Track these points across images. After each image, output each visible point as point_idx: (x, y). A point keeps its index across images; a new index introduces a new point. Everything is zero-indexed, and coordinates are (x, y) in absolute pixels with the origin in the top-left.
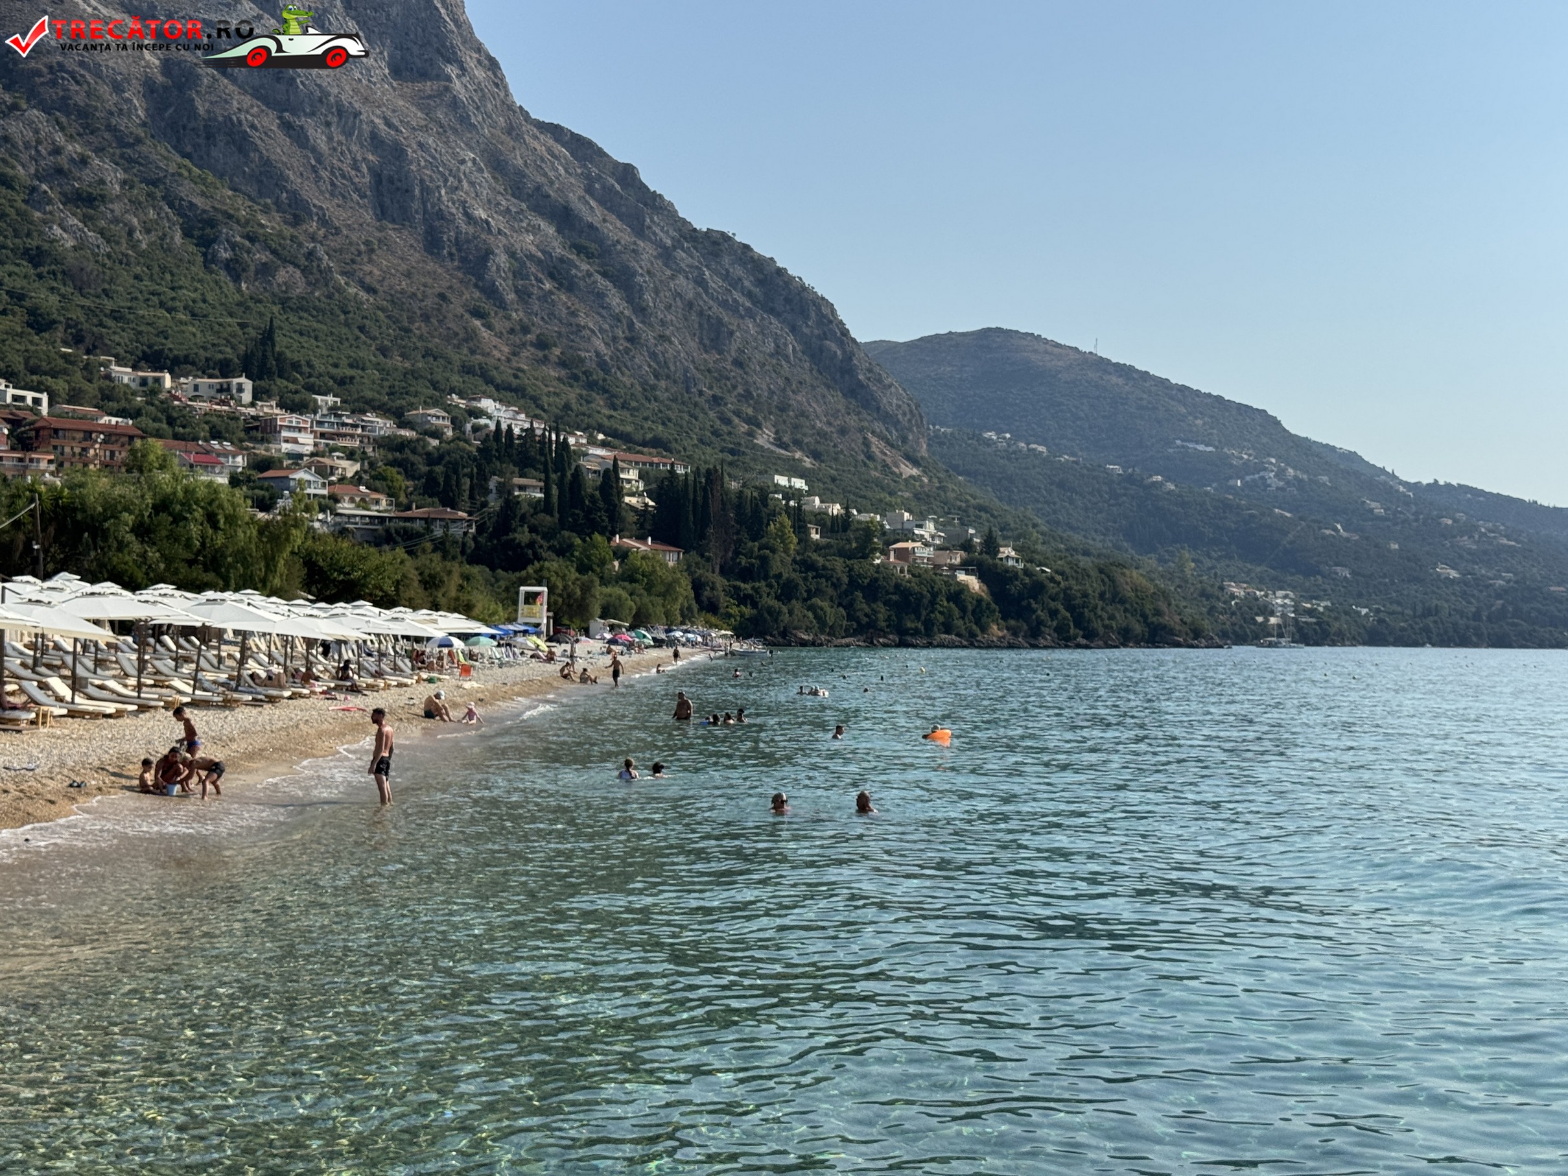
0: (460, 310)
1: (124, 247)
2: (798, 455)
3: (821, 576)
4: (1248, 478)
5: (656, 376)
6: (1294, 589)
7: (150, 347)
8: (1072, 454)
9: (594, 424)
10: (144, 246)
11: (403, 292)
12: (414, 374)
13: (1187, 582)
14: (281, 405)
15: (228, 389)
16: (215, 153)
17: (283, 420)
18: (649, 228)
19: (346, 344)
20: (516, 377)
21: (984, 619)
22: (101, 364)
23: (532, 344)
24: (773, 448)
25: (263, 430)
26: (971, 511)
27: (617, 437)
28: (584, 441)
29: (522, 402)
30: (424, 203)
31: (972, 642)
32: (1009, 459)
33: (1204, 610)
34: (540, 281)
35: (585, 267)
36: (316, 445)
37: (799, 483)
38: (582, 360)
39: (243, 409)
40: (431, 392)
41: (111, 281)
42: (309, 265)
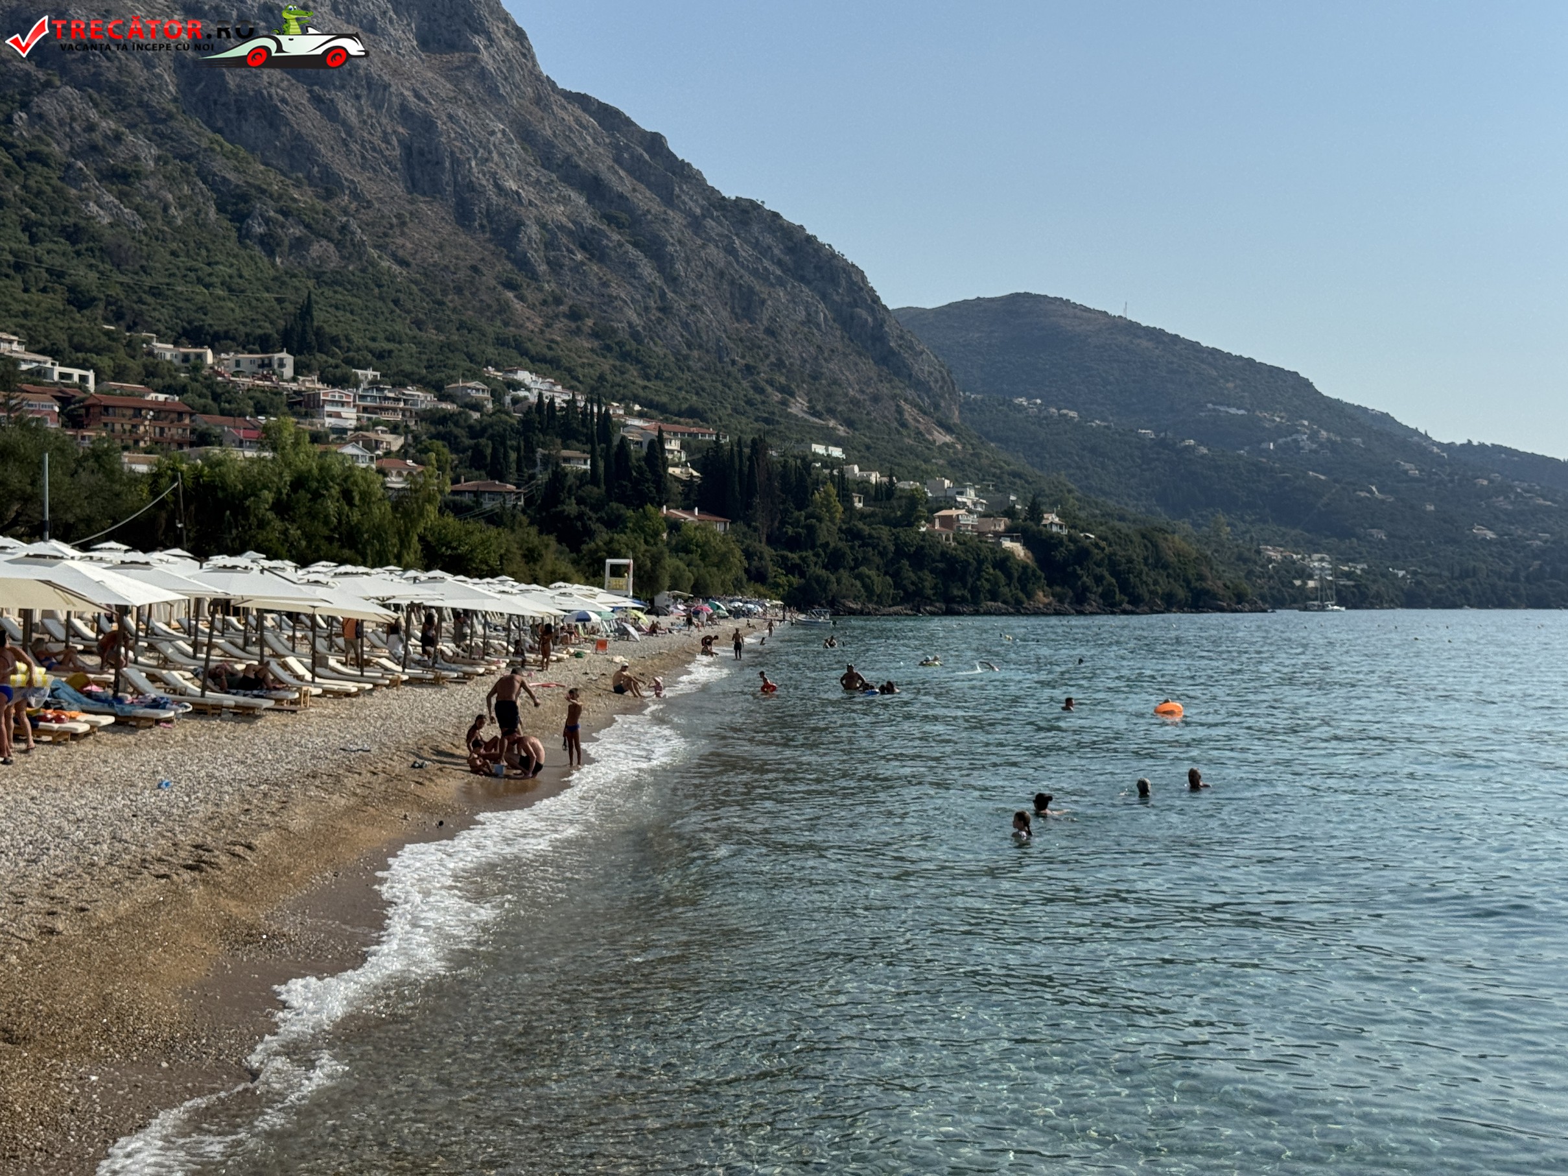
0: (493, 283)
1: (159, 223)
2: (832, 423)
3: (868, 545)
4: (1281, 441)
5: (689, 346)
6: (1329, 551)
7: (190, 323)
8: (1103, 420)
9: (629, 394)
10: (179, 222)
11: (435, 265)
12: (449, 347)
13: (1223, 546)
14: (322, 380)
15: (270, 365)
16: (246, 127)
17: (326, 394)
18: (678, 197)
19: (382, 318)
20: (550, 348)
21: (1030, 586)
22: (144, 341)
23: (565, 315)
24: (807, 416)
25: (305, 405)
26: (1006, 477)
27: (652, 409)
28: (621, 412)
29: (557, 373)
30: (454, 174)
31: (1018, 609)
32: (1040, 425)
33: (1242, 574)
34: (570, 251)
35: (616, 237)
36: (358, 419)
37: (837, 452)
38: (614, 331)
39: (285, 384)
40: (468, 364)
41: (149, 257)
42: (342, 238)
